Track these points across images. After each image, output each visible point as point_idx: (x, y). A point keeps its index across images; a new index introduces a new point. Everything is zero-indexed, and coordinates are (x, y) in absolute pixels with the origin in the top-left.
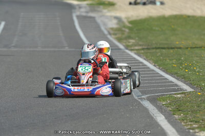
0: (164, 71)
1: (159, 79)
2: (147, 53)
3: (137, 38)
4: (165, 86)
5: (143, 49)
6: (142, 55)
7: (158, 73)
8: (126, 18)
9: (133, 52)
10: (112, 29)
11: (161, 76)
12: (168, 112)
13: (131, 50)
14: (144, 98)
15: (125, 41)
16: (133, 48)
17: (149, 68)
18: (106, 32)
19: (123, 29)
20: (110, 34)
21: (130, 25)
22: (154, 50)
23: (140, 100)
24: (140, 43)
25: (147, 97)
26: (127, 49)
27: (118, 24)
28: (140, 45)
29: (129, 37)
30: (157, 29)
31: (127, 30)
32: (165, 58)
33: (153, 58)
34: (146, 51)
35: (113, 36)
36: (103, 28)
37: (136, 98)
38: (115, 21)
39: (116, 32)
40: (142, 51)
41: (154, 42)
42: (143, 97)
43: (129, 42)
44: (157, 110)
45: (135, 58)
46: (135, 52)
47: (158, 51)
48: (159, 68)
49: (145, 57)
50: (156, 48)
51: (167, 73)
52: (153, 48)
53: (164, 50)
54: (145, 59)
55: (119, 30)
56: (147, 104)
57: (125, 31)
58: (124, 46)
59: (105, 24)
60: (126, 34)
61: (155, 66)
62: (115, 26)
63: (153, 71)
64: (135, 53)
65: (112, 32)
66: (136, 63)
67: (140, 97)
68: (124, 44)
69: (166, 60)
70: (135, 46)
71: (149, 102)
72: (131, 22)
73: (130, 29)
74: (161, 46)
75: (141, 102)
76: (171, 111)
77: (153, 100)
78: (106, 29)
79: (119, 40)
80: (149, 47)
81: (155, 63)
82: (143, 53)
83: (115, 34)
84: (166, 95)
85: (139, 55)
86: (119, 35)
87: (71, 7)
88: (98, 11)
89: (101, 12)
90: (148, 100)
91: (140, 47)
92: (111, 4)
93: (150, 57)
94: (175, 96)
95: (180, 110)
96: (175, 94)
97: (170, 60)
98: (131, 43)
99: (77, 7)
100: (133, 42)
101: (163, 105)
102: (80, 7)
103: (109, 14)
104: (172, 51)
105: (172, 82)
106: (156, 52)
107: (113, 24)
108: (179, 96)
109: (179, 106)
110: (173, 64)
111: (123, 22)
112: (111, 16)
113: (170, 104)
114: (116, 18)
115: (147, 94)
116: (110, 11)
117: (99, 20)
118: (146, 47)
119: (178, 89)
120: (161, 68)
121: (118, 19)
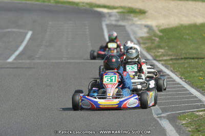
0: (189, 84)
1: (183, 94)
2: (175, 64)
3: (167, 48)
4: (188, 102)
5: (171, 59)
6: (169, 66)
7: (183, 87)
8: (157, 26)
9: (161, 62)
10: (142, 38)
11: (187, 90)
12: (186, 134)
13: (159, 61)
14: (164, 117)
15: (154, 51)
16: (161, 59)
17: (174, 81)
18: (135, 42)
19: (154, 38)
20: (139, 43)
21: (161, 34)
22: (183, 61)
23: (158, 119)
24: (170, 53)
25: (168, 115)
26: (155, 60)
27: (148, 33)
28: (169, 55)
29: (159, 47)
30: (188, 37)
31: (157, 39)
32: (192, 70)
33: (180, 70)
34: (175, 61)
35: (142, 45)
36: (132, 37)
37: (155, 116)
38: (145, 30)
40: (171, 62)
41: (183, 52)
42: (162, 115)
43: (158, 52)
44: (175, 132)
46: (163, 62)
47: (187, 61)
48: (185, 81)
49: (172, 69)
50: (186, 58)
51: (193, 87)
52: (182, 59)
53: (193, 61)
54: (172, 71)
55: (149, 39)
56: (166, 124)
57: (155, 40)
58: (152, 56)
59: (135, 33)
60: (156, 43)
61: (181, 78)
62: (145, 35)
63: (179, 84)
64: (163, 65)
65: (141, 41)
67: (159, 116)
68: (153, 54)
69: (193, 72)
70: (164, 56)
71: (168, 121)
72: (161, 31)
73: (160, 37)
75: (160, 122)
76: (190, 131)
77: (172, 120)
78: (136, 38)
79: (148, 50)
80: (178, 57)
81: (182, 75)
82: (170, 64)
83: (145, 44)
84: (188, 112)
85: (167, 67)
86: (149, 45)
87: (101, 15)
88: (128, 20)
89: (131, 20)
90: (167, 119)
91: (168, 58)
92: (142, 12)
93: (177, 69)
94: (197, 113)
95: (199, 131)
96: (197, 111)
97: (198, 72)
98: (160, 53)
99: (107, 16)
100: (162, 52)
101: (182, 125)
102: (110, 15)
103: (139, 22)
104: (200, 61)
105: (196, 97)
106: (184, 63)
107: (143, 33)
108: (201, 113)
109: (199, 126)
110: (200, 76)
111: (153, 31)
112: (141, 25)
113: (190, 124)
114: (147, 26)
115: (167, 112)
116: (140, 19)
117: (129, 29)
118: (173, 57)
119: (201, 105)
120: (187, 81)
121: (149, 27)
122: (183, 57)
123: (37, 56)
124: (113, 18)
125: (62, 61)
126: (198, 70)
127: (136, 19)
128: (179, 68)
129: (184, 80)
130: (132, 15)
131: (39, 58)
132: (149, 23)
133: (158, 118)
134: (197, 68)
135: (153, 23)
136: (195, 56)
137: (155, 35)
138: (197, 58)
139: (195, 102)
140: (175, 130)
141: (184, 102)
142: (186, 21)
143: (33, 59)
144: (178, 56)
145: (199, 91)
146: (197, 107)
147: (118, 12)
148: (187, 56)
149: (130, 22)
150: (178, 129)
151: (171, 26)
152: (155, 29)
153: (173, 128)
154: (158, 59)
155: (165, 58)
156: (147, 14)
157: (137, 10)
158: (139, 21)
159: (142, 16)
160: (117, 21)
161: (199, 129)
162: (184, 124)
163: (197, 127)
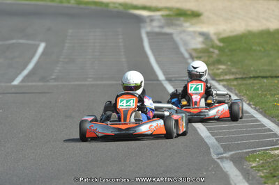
0: (261, 113)
1: (252, 126)
2: (240, 85)
3: (229, 63)
4: (258, 137)
5: (236, 79)
6: (233, 88)
7: (253, 117)
8: (215, 34)
9: (221, 83)
10: (195, 50)
11: (257, 121)
12: (257, 180)
13: (219, 81)
14: (226, 158)
15: (212, 67)
16: (222, 78)
18: (187, 55)
19: (211, 50)
20: (192, 58)
21: (221, 45)
22: (251, 81)
23: (219, 161)
24: (234, 70)
25: (231, 155)
26: (213, 79)
27: (203, 43)
28: (233, 73)
29: (219, 62)
30: (258, 48)
31: (216, 52)
32: (265, 93)
33: (248, 93)
34: (240, 82)
36: (183, 50)
37: (215, 157)
38: (200, 39)
39: (201, 55)
40: (235, 83)
41: (252, 68)
42: (224, 155)
43: (219, 69)
44: (241, 177)
46: (225, 83)
47: (256, 81)
48: (255, 109)
49: (237, 92)
50: (255, 77)
51: (265, 115)
52: (251, 78)
53: (265, 80)
54: (236, 95)
55: (205, 51)
56: (229, 167)
57: (213, 52)
59: (186, 44)
60: (215, 56)
61: (249, 104)
62: (200, 46)
63: (247, 112)
64: (224, 86)
65: (194, 54)
67: (220, 156)
69: (265, 95)
70: (226, 74)
71: (231, 163)
72: (222, 40)
73: (220, 49)
74: (262, 74)
75: (221, 164)
76: (262, 177)
77: (238, 161)
78: (187, 50)
80: (244, 76)
81: (251, 101)
82: (234, 85)
83: (200, 58)
84: (259, 151)
85: (229, 90)
87: (139, 19)
89: (181, 25)
90: (231, 160)
91: (232, 77)
92: (196, 15)
93: (244, 91)
94: (272, 152)
95: (274, 176)
96: (272, 150)
97: (272, 95)
98: (221, 70)
99: (148, 20)
100: (223, 69)
101: (252, 168)
102: (152, 19)
103: (191, 29)
104: (276, 81)
105: (270, 130)
106: (253, 83)
107: (197, 43)
108: (277, 152)
109: (274, 169)
110: (275, 101)
111: (211, 40)
112: (195, 32)
113: (262, 167)
114: (202, 34)
115: (231, 151)
116: (192, 24)
117: (177, 38)
118: (240, 76)
119: (278, 140)
120: (258, 108)
121: (205, 36)
122: (252, 76)
123: (53, 77)
124: (155, 24)
125: (86, 83)
126: (272, 93)
127: (186, 24)
128: (246, 91)
129: (253, 106)
130: (182, 19)
131: (55, 80)
132: (205, 29)
133: (218, 159)
134: (271, 90)
135: (210, 30)
136: (268, 74)
137: (213, 47)
138: (272, 77)
139: (269, 136)
140: (242, 174)
141: (254, 138)
142: (255, 26)
143: (48, 81)
144: (244, 74)
145: (274, 122)
146: (272, 144)
147: (162, 16)
148: (258, 74)
149: (179, 29)
150: (246, 174)
151: (235, 33)
152: (214, 38)
153: (238, 173)
154: (217, 79)
155: (227, 77)
156: (201, 17)
157: (189, 13)
158: (191, 27)
159: (195, 20)
160: (161, 27)
161: (274, 174)
162: (254, 167)
163: (272, 171)
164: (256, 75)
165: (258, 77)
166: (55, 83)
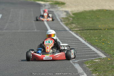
0: (90, 44)
1: (87, 50)
2: (81, 33)
3: (77, 24)
4: (89, 54)
5: (80, 30)
6: (78, 34)
7: (87, 46)
8: (71, 11)
9: (74, 32)
10: (63, 18)
11: (89, 47)
12: (89, 72)
13: (73, 31)
15: (70, 25)
16: (74, 30)
17: (81, 42)
18: (59, 20)
19: (69, 18)
20: (62, 21)
21: (73, 16)
22: (86, 31)
23: (73, 64)
24: (79, 26)
25: (78, 61)
26: (70, 30)
27: (66, 15)
28: (78, 28)
29: (72, 23)
30: (88, 18)
31: (71, 19)
32: (91, 36)
33: (84, 36)
34: (81, 31)
35: (63, 22)
36: (58, 18)
38: (65, 14)
39: (65, 20)
40: (79, 32)
41: (86, 26)
42: (75, 61)
43: (72, 26)
45: (74, 36)
46: (75, 32)
47: (88, 31)
48: (87, 42)
49: (80, 35)
50: (87, 30)
51: (92, 45)
52: (85, 30)
53: (92, 31)
54: (80, 37)
55: (67, 18)
56: (77, 66)
57: (70, 19)
58: (69, 28)
59: (59, 15)
60: (71, 21)
61: (85, 41)
62: (65, 16)
63: (84, 44)
64: (75, 33)
65: (62, 20)
66: (74, 39)
67: (74, 62)
68: (69, 27)
69: (92, 37)
70: (75, 28)
71: (78, 65)
72: (74, 14)
73: (73, 18)
74: (90, 28)
76: (91, 71)
77: (81, 64)
79: (67, 25)
80: (83, 29)
81: (86, 39)
82: (79, 33)
83: (65, 21)
84: (90, 60)
85: (77, 34)
86: (67, 22)
87: (40, 5)
88: (55, 8)
89: (57, 8)
90: (78, 63)
91: (78, 29)
92: (63, 4)
93: (83, 35)
94: (95, 60)
95: (96, 70)
96: (95, 59)
97: (94, 37)
99: (44, 6)
100: (74, 26)
101: (87, 67)
103: (61, 9)
104: (96, 31)
105: (94, 51)
106: (87, 32)
107: (64, 15)
108: (97, 60)
109: (96, 67)
110: (96, 39)
111: (69, 14)
112: (63, 11)
113: (91, 66)
114: (66, 11)
115: (78, 60)
116: (62, 8)
117: (55, 13)
118: (81, 29)
119: (97, 56)
120: (89, 42)
121: (67, 12)
122: (86, 29)
123: (5, 28)
124: (47, 7)
125: (18, 31)
126: (94, 36)
127: (59, 7)
128: (84, 35)
129: (87, 41)
130: (57, 5)
131: (6, 29)
132: (67, 9)
133: (73, 63)
134: (94, 35)
135: (69, 10)
136: (93, 28)
137: (70, 17)
138: (94, 30)
139: (94, 54)
140: (83, 69)
141: (87, 54)
142: (87, 9)
143: (3, 30)
144: (83, 28)
145: (96, 48)
146: (95, 57)
147: (49, 4)
148: (89, 28)
149: (56, 9)
150: (85, 70)
151: (79, 11)
152: (70, 13)
153: (81, 69)
154: (72, 30)
155: (76, 29)
156: (65, 5)
157: (60, 3)
159: (63, 6)
160: (49, 8)
161: (96, 69)
162: (88, 66)
163: (95, 68)
164: (88, 29)
165: (89, 29)
166: (6, 31)
